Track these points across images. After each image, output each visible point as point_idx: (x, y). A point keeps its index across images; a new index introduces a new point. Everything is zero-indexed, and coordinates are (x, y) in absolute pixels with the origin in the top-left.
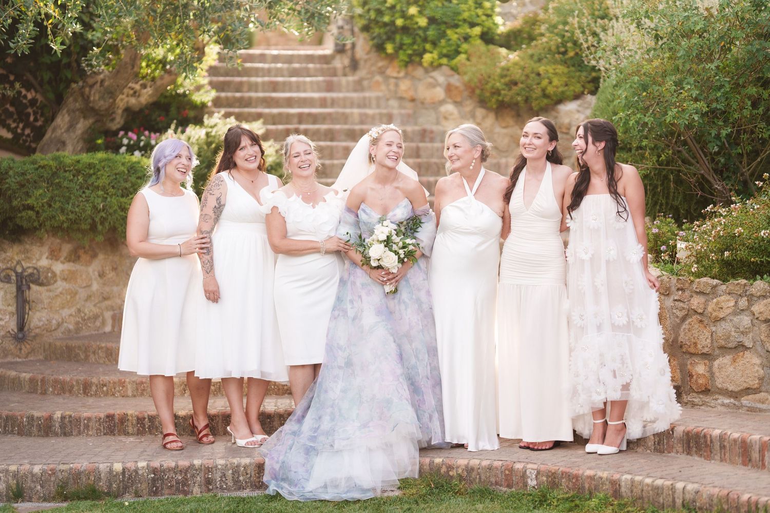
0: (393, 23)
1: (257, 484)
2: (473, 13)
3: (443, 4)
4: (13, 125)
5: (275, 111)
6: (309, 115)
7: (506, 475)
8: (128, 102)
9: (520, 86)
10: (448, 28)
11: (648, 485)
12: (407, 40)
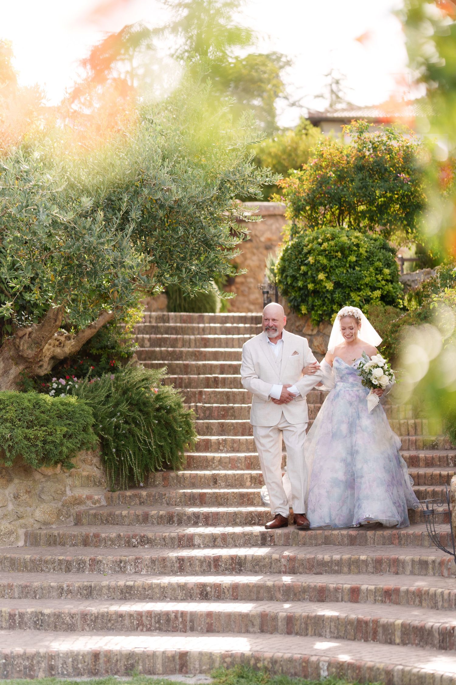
0: (306, 287)
1: (93, 671)
2: (374, 278)
3: (347, 271)
7: (304, 667)
8: (53, 351)
10: (351, 291)
11: (414, 675)
12: (318, 302)
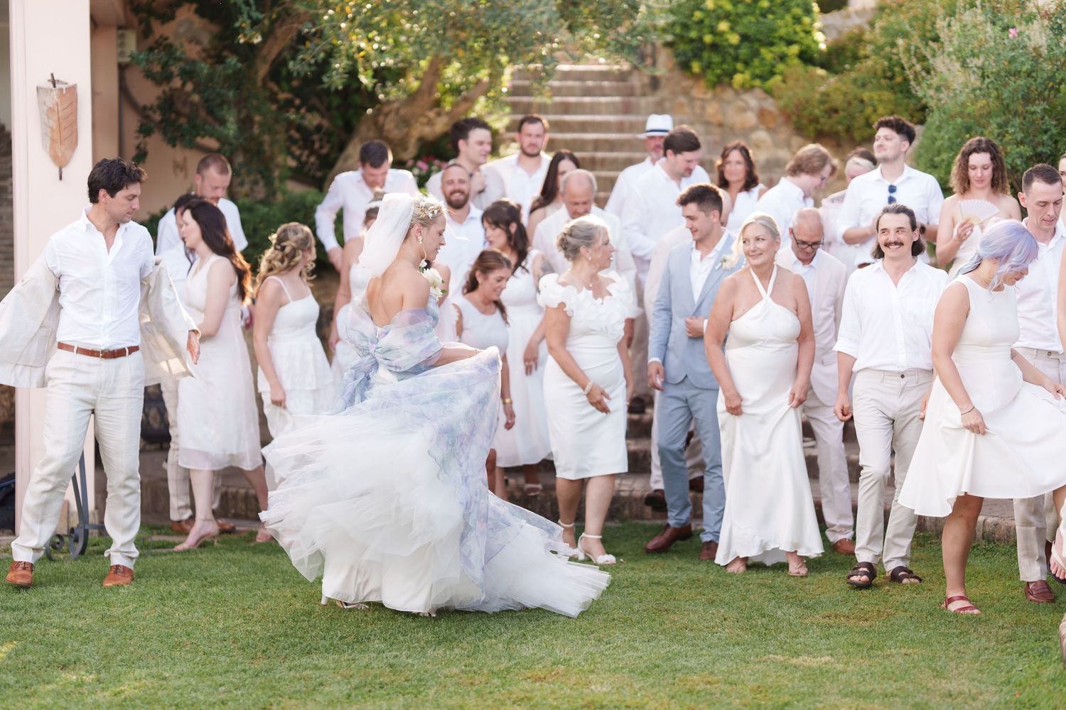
0: (700, 39)
2: (790, 30)
3: (757, 19)
4: (298, 152)
5: (569, 136)
6: (607, 141)
8: (422, 131)
9: (842, 113)
10: (762, 46)
12: (716, 59)
